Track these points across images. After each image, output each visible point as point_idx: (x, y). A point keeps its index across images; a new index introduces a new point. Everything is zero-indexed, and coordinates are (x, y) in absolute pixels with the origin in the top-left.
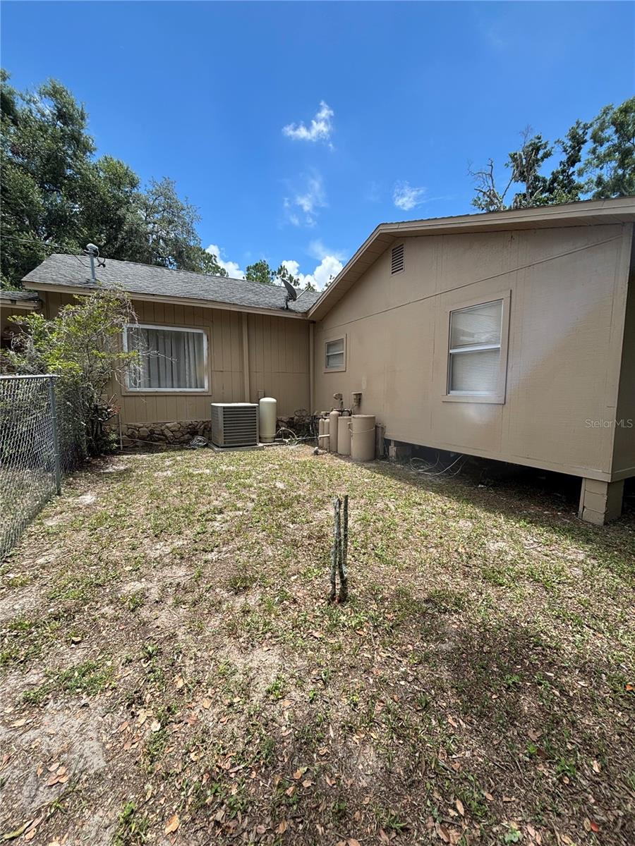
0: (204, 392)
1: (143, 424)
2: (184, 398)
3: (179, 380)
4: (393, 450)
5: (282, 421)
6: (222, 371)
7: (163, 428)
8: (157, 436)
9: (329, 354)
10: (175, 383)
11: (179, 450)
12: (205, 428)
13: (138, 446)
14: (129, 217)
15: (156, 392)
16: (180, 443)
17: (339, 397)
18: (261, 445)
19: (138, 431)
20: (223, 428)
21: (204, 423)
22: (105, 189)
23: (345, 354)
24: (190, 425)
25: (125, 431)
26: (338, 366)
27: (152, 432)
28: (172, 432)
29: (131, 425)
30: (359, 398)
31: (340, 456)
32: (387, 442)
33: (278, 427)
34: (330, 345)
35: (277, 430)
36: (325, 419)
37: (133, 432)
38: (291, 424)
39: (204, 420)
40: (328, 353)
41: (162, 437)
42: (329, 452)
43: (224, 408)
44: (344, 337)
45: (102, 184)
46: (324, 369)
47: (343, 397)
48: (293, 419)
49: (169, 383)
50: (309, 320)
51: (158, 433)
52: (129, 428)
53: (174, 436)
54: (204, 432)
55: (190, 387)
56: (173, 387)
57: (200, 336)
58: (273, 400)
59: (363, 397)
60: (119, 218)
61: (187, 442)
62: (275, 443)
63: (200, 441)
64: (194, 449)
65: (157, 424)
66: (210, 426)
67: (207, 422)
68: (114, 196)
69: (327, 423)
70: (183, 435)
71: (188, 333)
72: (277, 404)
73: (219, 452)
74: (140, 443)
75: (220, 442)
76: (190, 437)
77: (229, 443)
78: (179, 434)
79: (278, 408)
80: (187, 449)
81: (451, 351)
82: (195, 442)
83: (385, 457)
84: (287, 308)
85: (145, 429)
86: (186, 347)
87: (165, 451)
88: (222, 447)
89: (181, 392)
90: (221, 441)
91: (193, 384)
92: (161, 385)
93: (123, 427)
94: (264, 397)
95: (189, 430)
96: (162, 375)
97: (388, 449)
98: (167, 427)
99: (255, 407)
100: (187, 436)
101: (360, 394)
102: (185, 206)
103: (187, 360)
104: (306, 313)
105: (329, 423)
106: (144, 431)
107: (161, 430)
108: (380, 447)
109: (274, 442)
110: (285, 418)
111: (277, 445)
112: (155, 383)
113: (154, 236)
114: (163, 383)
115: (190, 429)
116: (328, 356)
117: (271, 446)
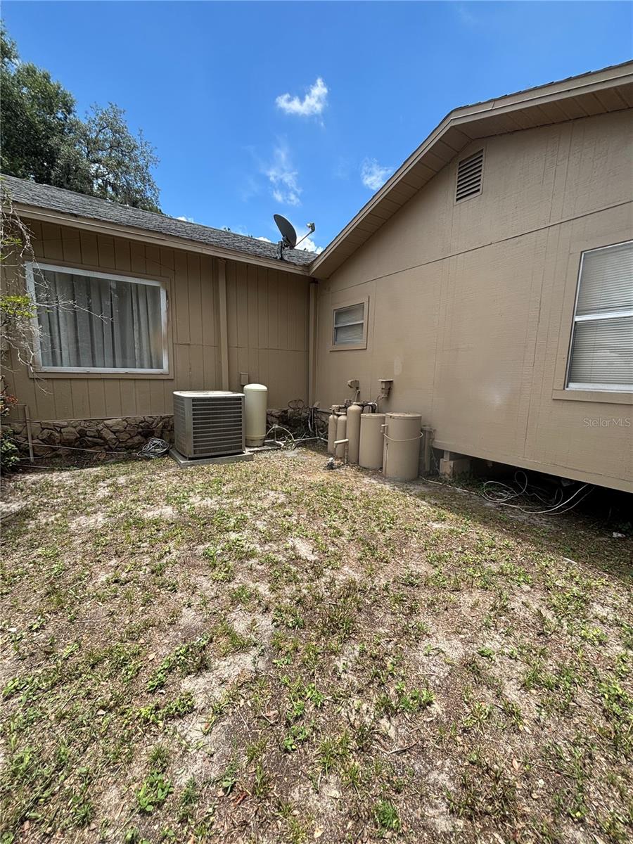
0: (161, 374)
1: (69, 421)
2: (132, 383)
3: (124, 356)
4: (446, 466)
5: (272, 416)
6: (189, 345)
7: (100, 427)
8: (90, 439)
9: (339, 325)
10: (118, 361)
11: (126, 460)
12: (164, 427)
13: (58, 456)
14: (64, 149)
15: (88, 373)
16: (127, 448)
17: (355, 386)
18: (247, 452)
19: (60, 432)
20: (192, 431)
21: (162, 418)
22: (32, 111)
23: (365, 325)
24: (142, 422)
25: (38, 433)
26: (353, 342)
27: (82, 433)
28: (114, 433)
29: (48, 424)
30: (389, 387)
31: (364, 470)
32: (439, 453)
33: (268, 424)
34: (340, 313)
35: (268, 428)
36: (339, 416)
37: (51, 434)
38: (284, 419)
39: (163, 415)
40: (336, 324)
41: (99, 440)
42: (347, 463)
43: (194, 399)
44: (365, 300)
45: (28, 103)
46: (330, 346)
47: (361, 386)
48: (286, 412)
49: (109, 360)
50: (310, 277)
51: (93, 434)
52: (43, 429)
53: (117, 439)
54: (162, 432)
55: (142, 367)
56: (115, 367)
57: (155, 291)
58: (263, 388)
59: (396, 387)
60: (51, 151)
61: (138, 447)
62: (265, 447)
63: (158, 446)
64: (148, 459)
65: (90, 421)
66: (171, 423)
67: (167, 417)
68: (44, 122)
69: (340, 422)
70: (132, 437)
71: (137, 285)
72: (268, 392)
73: (186, 466)
74: (63, 450)
75: (188, 452)
76: (143, 439)
77: (202, 452)
78: (125, 436)
79: (269, 398)
80: (137, 459)
81: (577, 319)
82: (149, 447)
83: (434, 473)
84: (282, 259)
85: (73, 430)
86: (135, 308)
87: (103, 463)
88: (190, 459)
89: (127, 373)
90: (189, 449)
91: (146, 363)
92: (97, 363)
93: (34, 427)
94: (249, 383)
95: (140, 430)
96: (98, 346)
97: (439, 463)
98: (107, 426)
99: (239, 399)
100: (137, 439)
101: (391, 382)
102: (138, 144)
103: (136, 327)
104: (308, 267)
105: (346, 422)
106: (70, 433)
107: (97, 430)
108: (426, 460)
109: (264, 445)
110: (276, 411)
111: (268, 450)
112: (85, 357)
113: (100, 181)
114: (98, 360)
115: (142, 427)
116: (337, 329)
117: (261, 451)
